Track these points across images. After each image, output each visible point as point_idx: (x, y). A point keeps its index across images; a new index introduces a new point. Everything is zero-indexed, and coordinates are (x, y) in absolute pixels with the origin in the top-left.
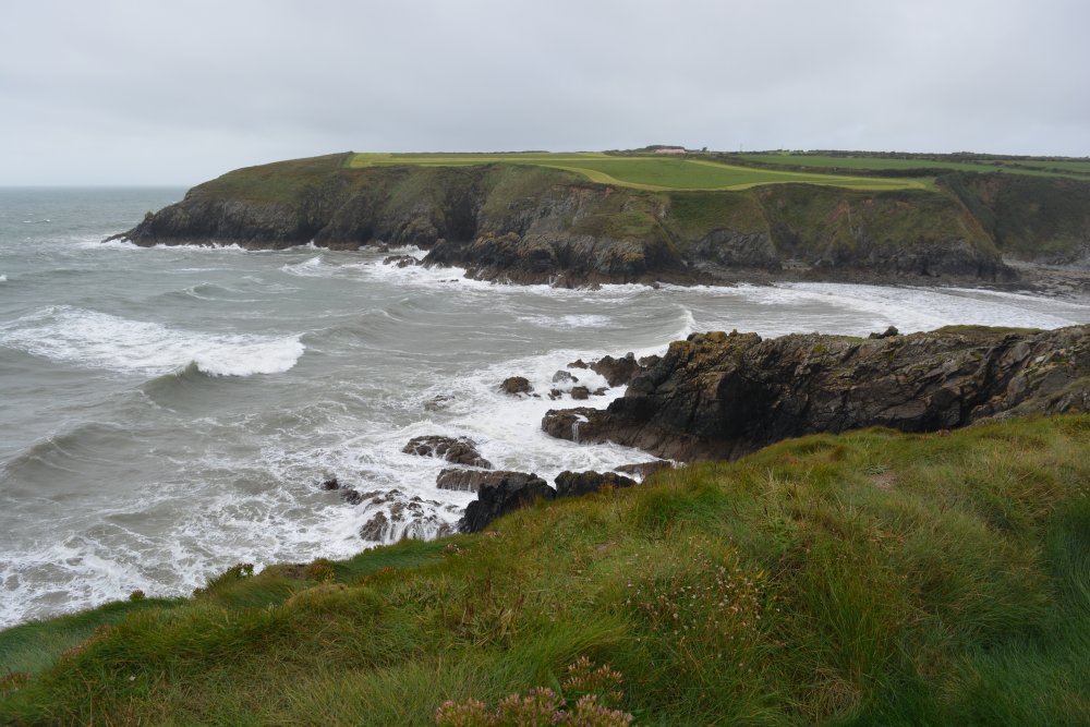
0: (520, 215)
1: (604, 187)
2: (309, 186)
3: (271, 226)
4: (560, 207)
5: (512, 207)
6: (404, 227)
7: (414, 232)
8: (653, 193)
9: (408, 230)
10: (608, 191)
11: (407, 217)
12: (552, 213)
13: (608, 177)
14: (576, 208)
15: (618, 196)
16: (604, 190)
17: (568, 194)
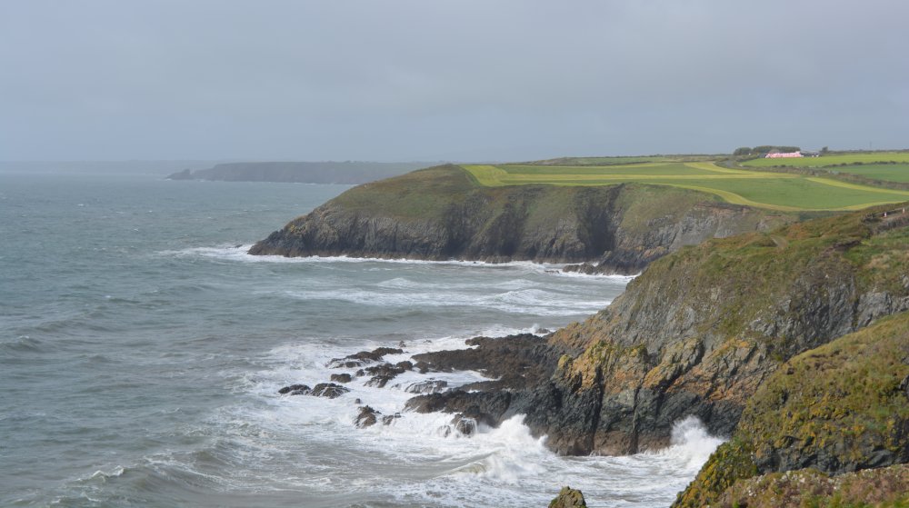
0: (658, 231)
1: (742, 207)
2: (452, 204)
3: (426, 241)
4: (702, 225)
5: (651, 225)
6: (553, 242)
7: (563, 247)
8: (784, 213)
9: (558, 244)
10: (745, 211)
11: (552, 234)
12: (694, 229)
13: (741, 198)
14: (716, 225)
15: (753, 215)
16: (742, 210)
17: (708, 213)
